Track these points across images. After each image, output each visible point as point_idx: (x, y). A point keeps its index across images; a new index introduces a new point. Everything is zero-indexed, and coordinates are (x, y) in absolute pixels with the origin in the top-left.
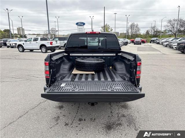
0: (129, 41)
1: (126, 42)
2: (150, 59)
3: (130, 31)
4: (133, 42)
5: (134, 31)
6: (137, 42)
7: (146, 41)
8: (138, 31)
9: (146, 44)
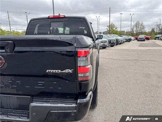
0: (133, 38)
1: (129, 39)
2: (150, 54)
3: (135, 29)
4: (136, 39)
5: (139, 29)
6: (140, 39)
7: (151, 38)
8: (143, 29)
9: (150, 41)
